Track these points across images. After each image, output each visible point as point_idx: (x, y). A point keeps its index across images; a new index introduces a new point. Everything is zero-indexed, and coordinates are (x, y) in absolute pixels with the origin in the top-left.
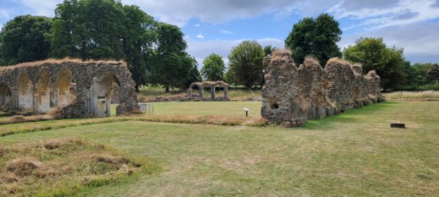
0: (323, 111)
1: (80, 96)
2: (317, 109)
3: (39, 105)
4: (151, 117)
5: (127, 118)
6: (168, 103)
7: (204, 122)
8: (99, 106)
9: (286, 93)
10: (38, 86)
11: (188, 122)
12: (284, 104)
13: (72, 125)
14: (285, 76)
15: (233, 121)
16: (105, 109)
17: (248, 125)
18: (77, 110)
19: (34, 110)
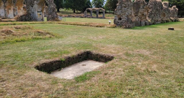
0: (144, 23)
1: (29, 10)
2: (140, 22)
3: (8, 15)
4: (64, 23)
5: (52, 22)
6: (75, 18)
7: (88, 25)
8: (38, 16)
9: (125, 13)
10: (7, 4)
11: (81, 25)
12: (124, 18)
13: (26, 24)
14: (125, 5)
15: (101, 25)
16: (41, 17)
17: (107, 27)
18: (28, 17)
19: (6, 17)
